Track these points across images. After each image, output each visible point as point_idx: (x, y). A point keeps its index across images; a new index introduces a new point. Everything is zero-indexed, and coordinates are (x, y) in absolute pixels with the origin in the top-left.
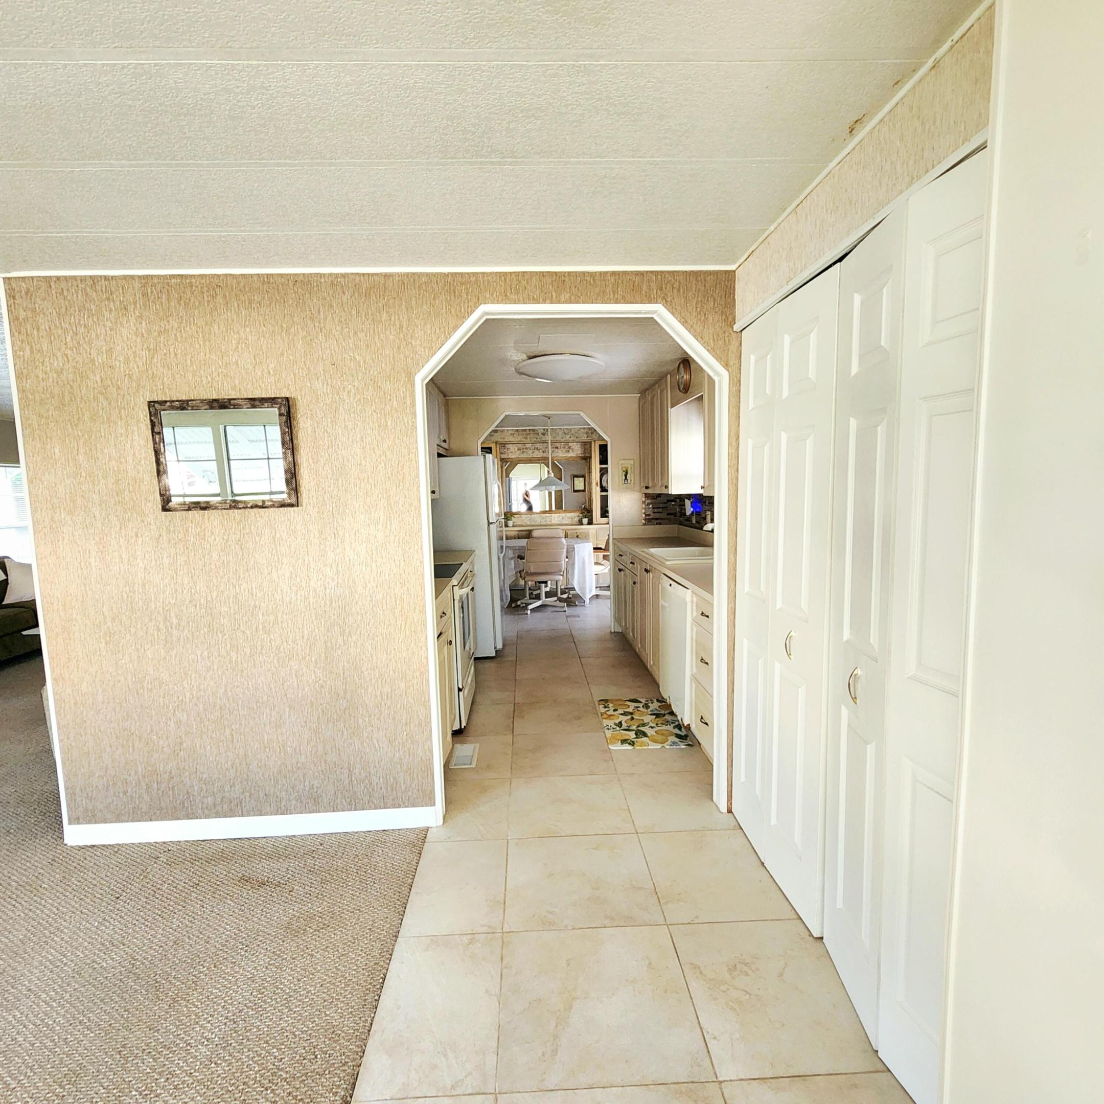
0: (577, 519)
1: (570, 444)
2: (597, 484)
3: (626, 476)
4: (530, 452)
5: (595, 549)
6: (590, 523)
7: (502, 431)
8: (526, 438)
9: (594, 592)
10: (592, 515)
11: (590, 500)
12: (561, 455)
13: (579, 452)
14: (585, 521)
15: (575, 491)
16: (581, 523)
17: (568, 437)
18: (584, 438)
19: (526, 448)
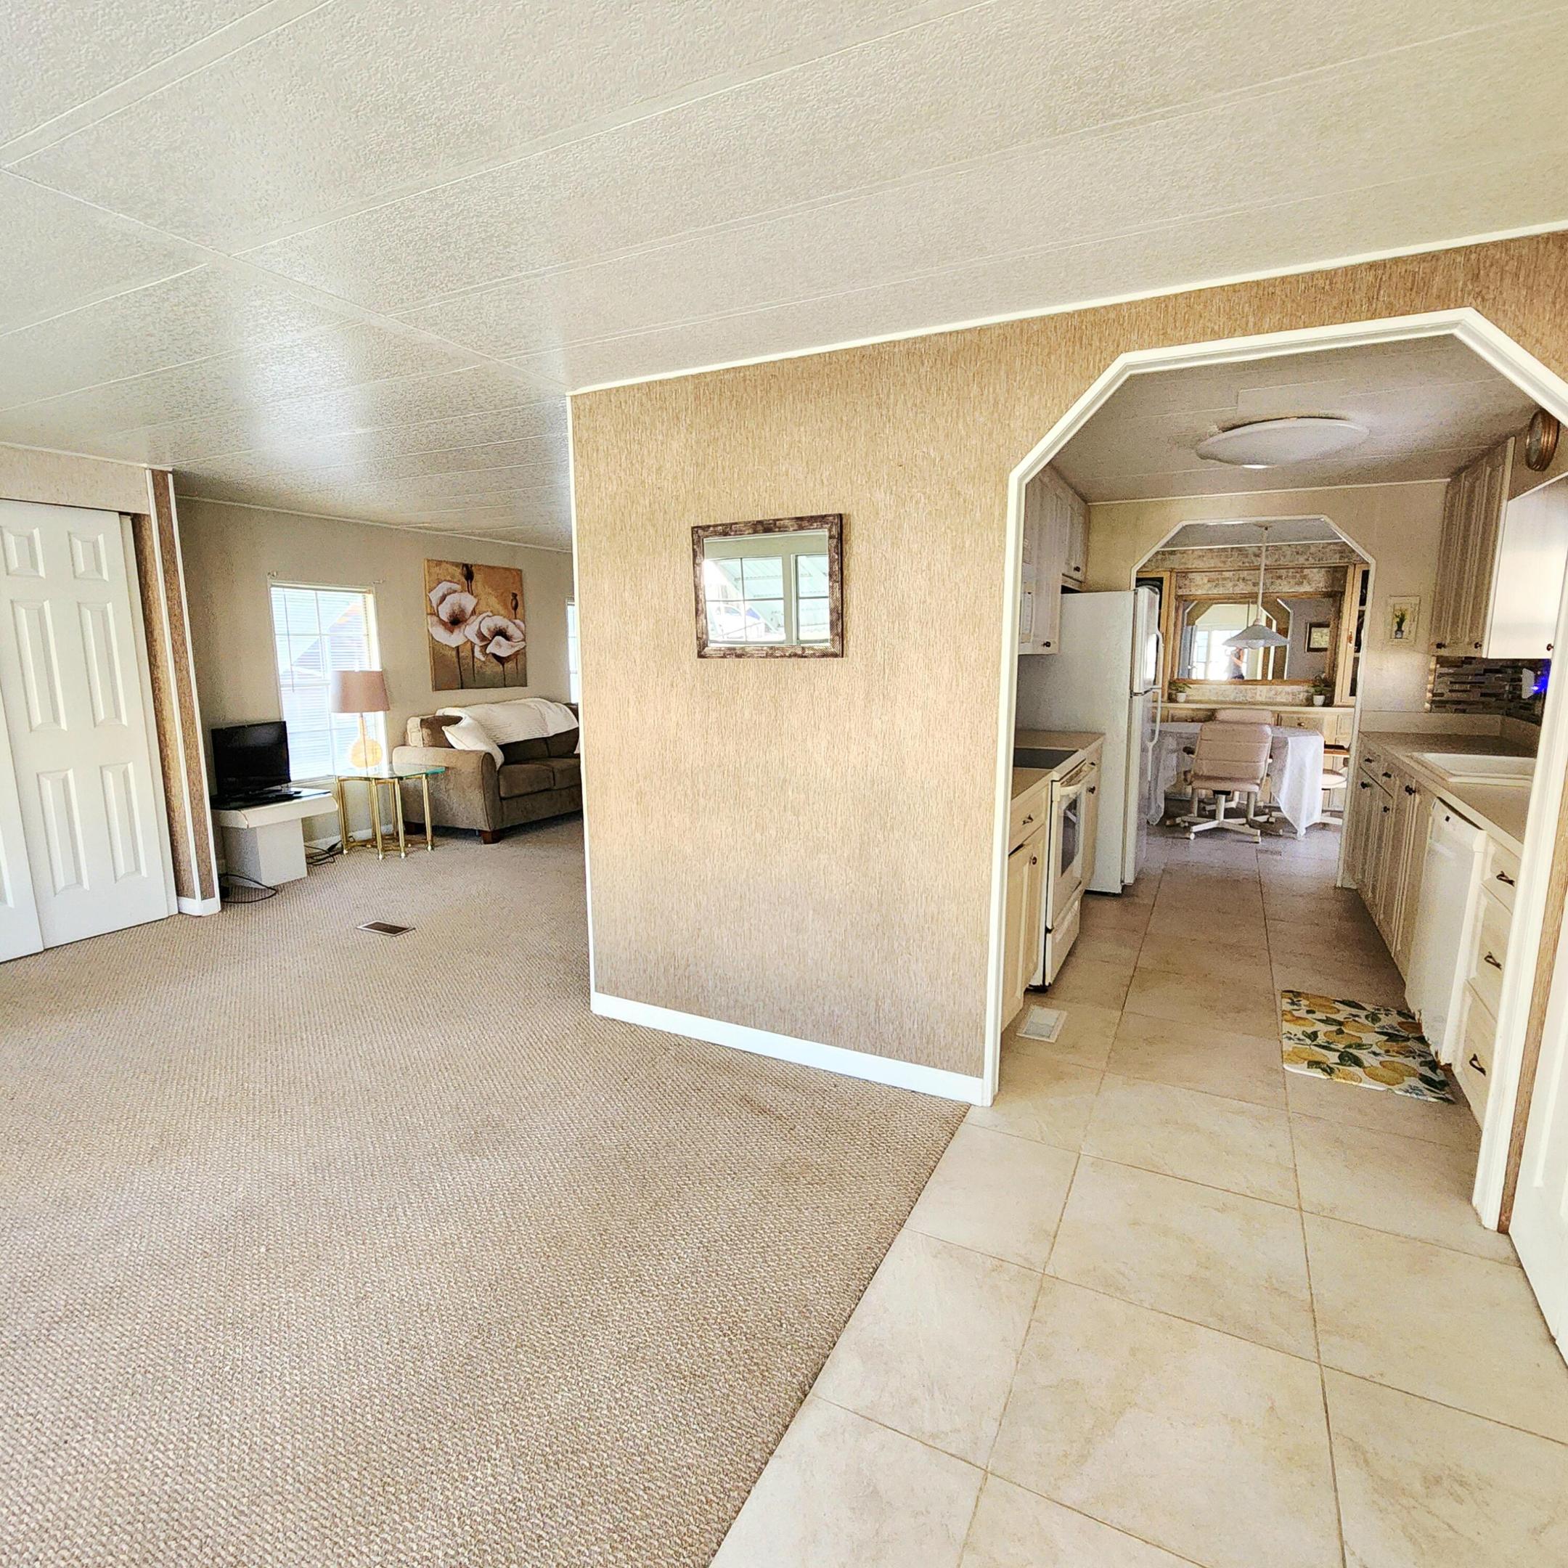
0: (1303, 696)
1: (1306, 571)
2: (1350, 639)
3: (1400, 624)
4: (1231, 584)
5: (1326, 746)
6: (1329, 703)
7: (1184, 552)
8: (1224, 562)
9: (1318, 818)
10: (1333, 691)
11: (1334, 667)
12: (1286, 589)
13: (1321, 585)
14: (1319, 699)
15: (1310, 650)
16: (1310, 702)
17: (1301, 560)
18: (1335, 560)
19: (1225, 579)
